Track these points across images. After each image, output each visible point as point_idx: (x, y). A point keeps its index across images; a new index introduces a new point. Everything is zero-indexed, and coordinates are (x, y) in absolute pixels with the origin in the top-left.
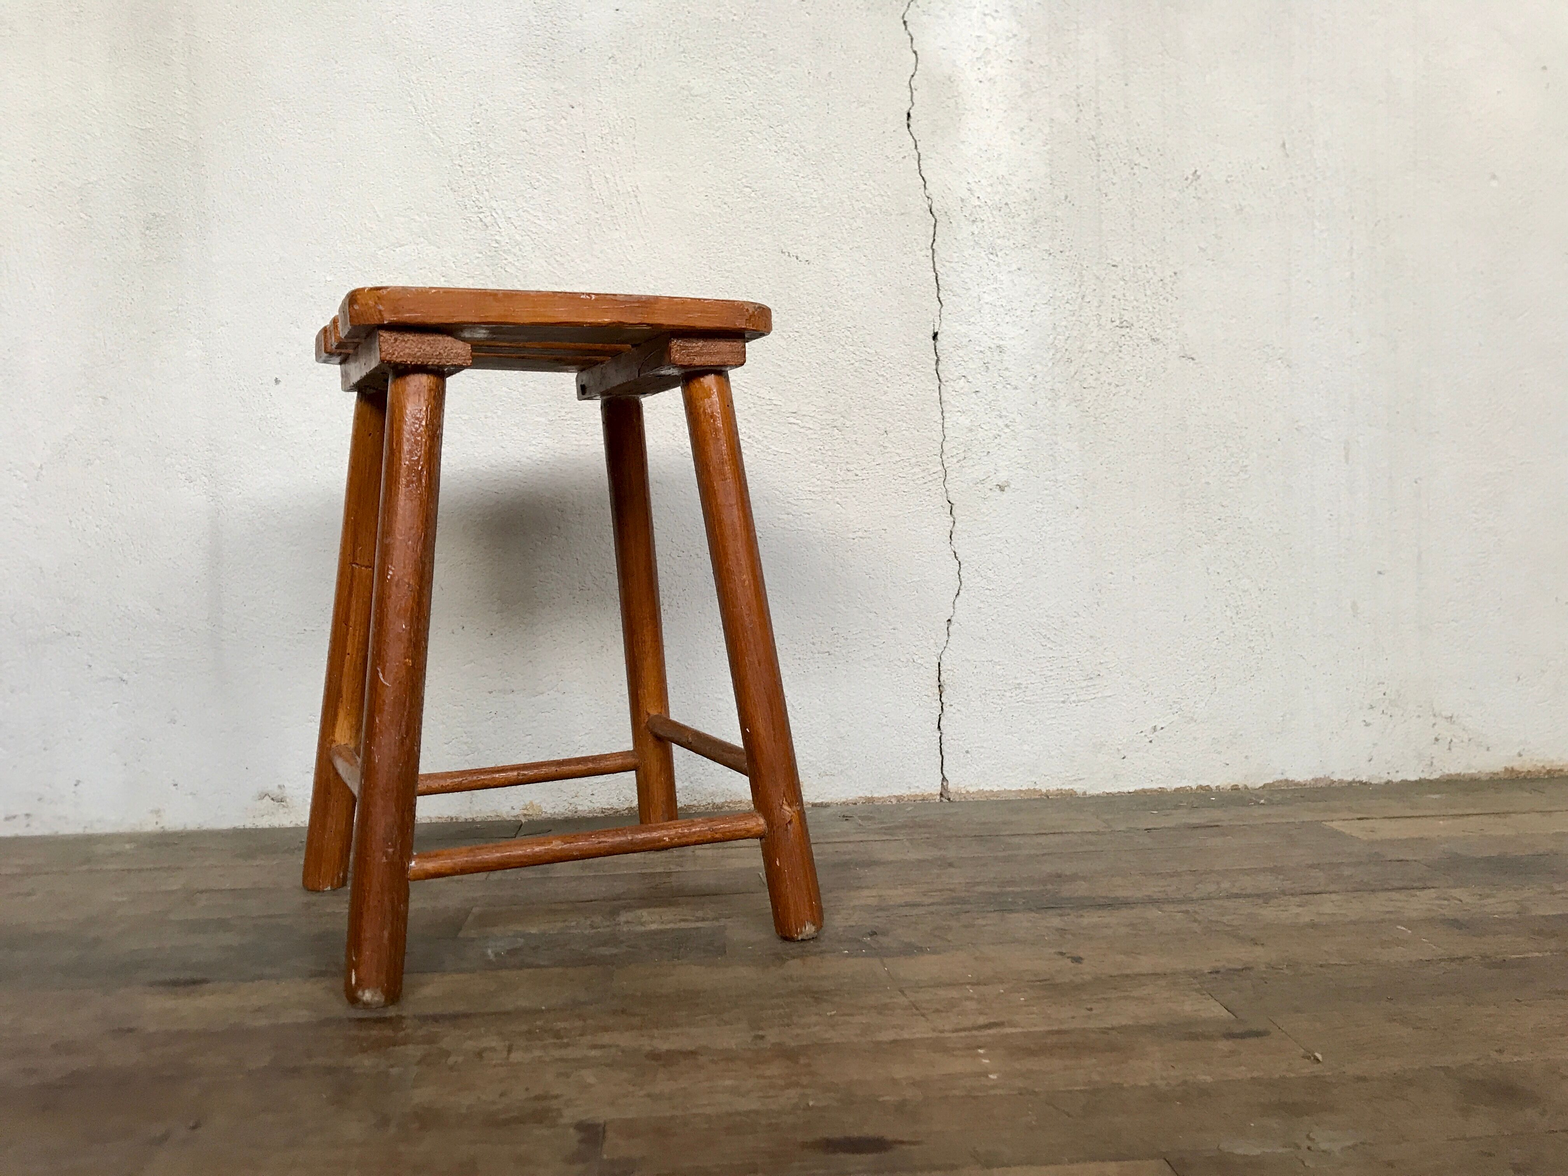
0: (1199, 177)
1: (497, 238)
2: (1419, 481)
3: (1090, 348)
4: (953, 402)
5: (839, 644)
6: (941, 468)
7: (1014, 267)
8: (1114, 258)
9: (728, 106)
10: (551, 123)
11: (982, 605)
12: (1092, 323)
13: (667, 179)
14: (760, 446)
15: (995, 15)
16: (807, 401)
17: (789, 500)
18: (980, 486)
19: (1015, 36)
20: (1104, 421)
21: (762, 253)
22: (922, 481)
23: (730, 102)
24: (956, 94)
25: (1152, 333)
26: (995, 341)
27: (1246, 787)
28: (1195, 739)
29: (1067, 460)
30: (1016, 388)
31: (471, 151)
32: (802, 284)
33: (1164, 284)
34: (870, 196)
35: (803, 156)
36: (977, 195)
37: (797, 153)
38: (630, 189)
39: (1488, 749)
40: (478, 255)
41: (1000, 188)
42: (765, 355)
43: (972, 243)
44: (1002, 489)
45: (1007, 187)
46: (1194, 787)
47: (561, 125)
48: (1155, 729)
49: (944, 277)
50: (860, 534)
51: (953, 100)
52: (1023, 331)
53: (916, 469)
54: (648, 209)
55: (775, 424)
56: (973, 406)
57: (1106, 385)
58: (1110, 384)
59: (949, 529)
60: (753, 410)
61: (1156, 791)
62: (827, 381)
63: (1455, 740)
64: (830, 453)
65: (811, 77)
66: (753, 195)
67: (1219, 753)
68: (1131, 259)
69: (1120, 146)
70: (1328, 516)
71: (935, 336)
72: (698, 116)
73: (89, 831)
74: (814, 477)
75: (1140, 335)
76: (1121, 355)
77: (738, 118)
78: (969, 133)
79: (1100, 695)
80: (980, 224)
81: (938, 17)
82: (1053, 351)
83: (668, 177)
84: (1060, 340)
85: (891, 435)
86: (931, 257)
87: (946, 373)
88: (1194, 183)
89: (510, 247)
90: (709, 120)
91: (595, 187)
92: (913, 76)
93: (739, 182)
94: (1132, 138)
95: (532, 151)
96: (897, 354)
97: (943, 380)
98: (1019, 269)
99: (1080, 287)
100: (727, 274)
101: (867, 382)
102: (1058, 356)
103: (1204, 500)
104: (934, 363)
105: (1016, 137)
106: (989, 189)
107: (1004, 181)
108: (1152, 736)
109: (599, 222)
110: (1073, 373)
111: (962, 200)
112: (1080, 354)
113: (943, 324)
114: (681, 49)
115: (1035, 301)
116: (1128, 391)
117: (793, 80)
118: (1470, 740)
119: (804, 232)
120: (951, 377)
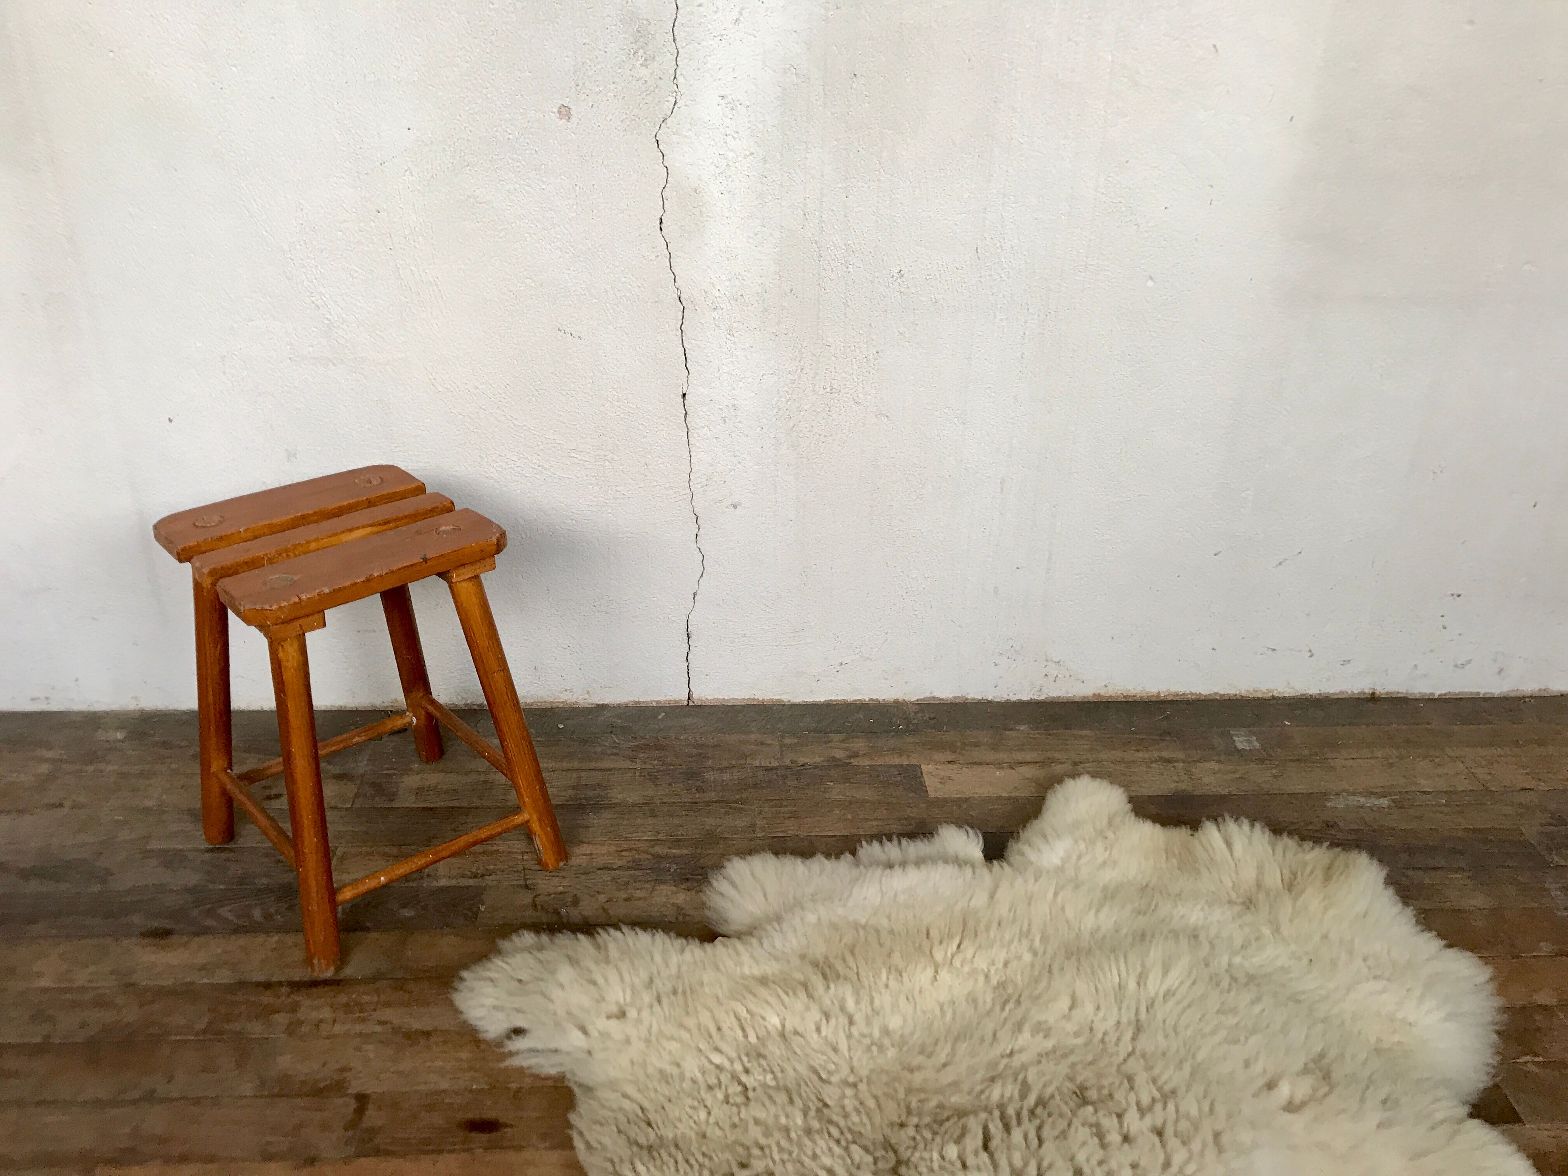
0: (902, 276)
1: (328, 316)
2: (1057, 507)
3: (806, 407)
4: (698, 444)
5: (613, 607)
6: (689, 491)
7: (747, 345)
8: (829, 339)
9: (509, 212)
10: (362, 225)
11: (719, 583)
12: (808, 389)
13: (461, 272)
14: (547, 472)
15: (736, 135)
16: (583, 441)
17: (573, 510)
18: (719, 504)
19: (752, 154)
20: (815, 461)
21: (542, 330)
22: (674, 500)
23: (509, 208)
24: (701, 204)
25: (855, 398)
26: (731, 401)
27: (904, 700)
28: (870, 670)
29: (785, 488)
30: (747, 436)
31: (298, 247)
32: (576, 355)
33: (867, 360)
34: (629, 286)
35: (573, 253)
36: (718, 287)
37: (568, 251)
38: (432, 280)
39: (1083, 682)
40: (314, 329)
41: (737, 283)
42: (549, 407)
43: (714, 326)
44: (735, 507)
45: (742, 282)
46: (867, 700)
47: (371, 227)
48: (841, 664)
49: (690, 352)
50: (628, 535)
51: (698, 209)
52: (753, 395)
53: (671, 492)
54: (448, 296)
55: (559, 458)
56: (713, 448)
57: (817, 435)
58: (820, 435)
59: (696, 533)
60: (542, 447)
61: (839, 701)
62: (598, 427)
63: (1059, 676)
64: (603, 478)
65: (577, 188)
66: (533, 284)
67: (887, 679)
68: (842, 340)
69: (838, 249)
70: (982, 529)
71: (684, 395)
72: (483, 220)
73: (92, 709)
74: (591, 495)
75: (846, 399)
76: (830, 413)
77: (517, 221)
78: (712, 237)
79: (803, 642)
80: (720, 311)
81: (686, 136)
82: (776, 410)
83: (462, 269)
84: (782, 402)
85: (649, 467)
86: (680, 336)
87: (693, 424)
88: (899, 280)
89: (339, 324)
90: (493, 223)
91: (403, 277)
92: (664, 188)
93: (521, 274)
94: (849, 242)
95: (349, 248)
96: (653, 409)
97: (690, 429)
98: (751, 347)
99: (800, 362)
100: (515, 346)
101: (631, 429)
102: (781, 413)
103: (888, 517)
104: (683, 416)
105: (751, 241)
106: (727, 283)
107: (740, 277)
108: (838, 668)
109: (409, 305)
110: (791, 426)
111: (706, 292)
112: (798, 413)
113: (689, 387)
114: (466, 164)
115: (764, 372)
116: (834, 440)
117: (562, 190)
118: (1070, 676)
119: (576, 315)
120: (696, 426)
